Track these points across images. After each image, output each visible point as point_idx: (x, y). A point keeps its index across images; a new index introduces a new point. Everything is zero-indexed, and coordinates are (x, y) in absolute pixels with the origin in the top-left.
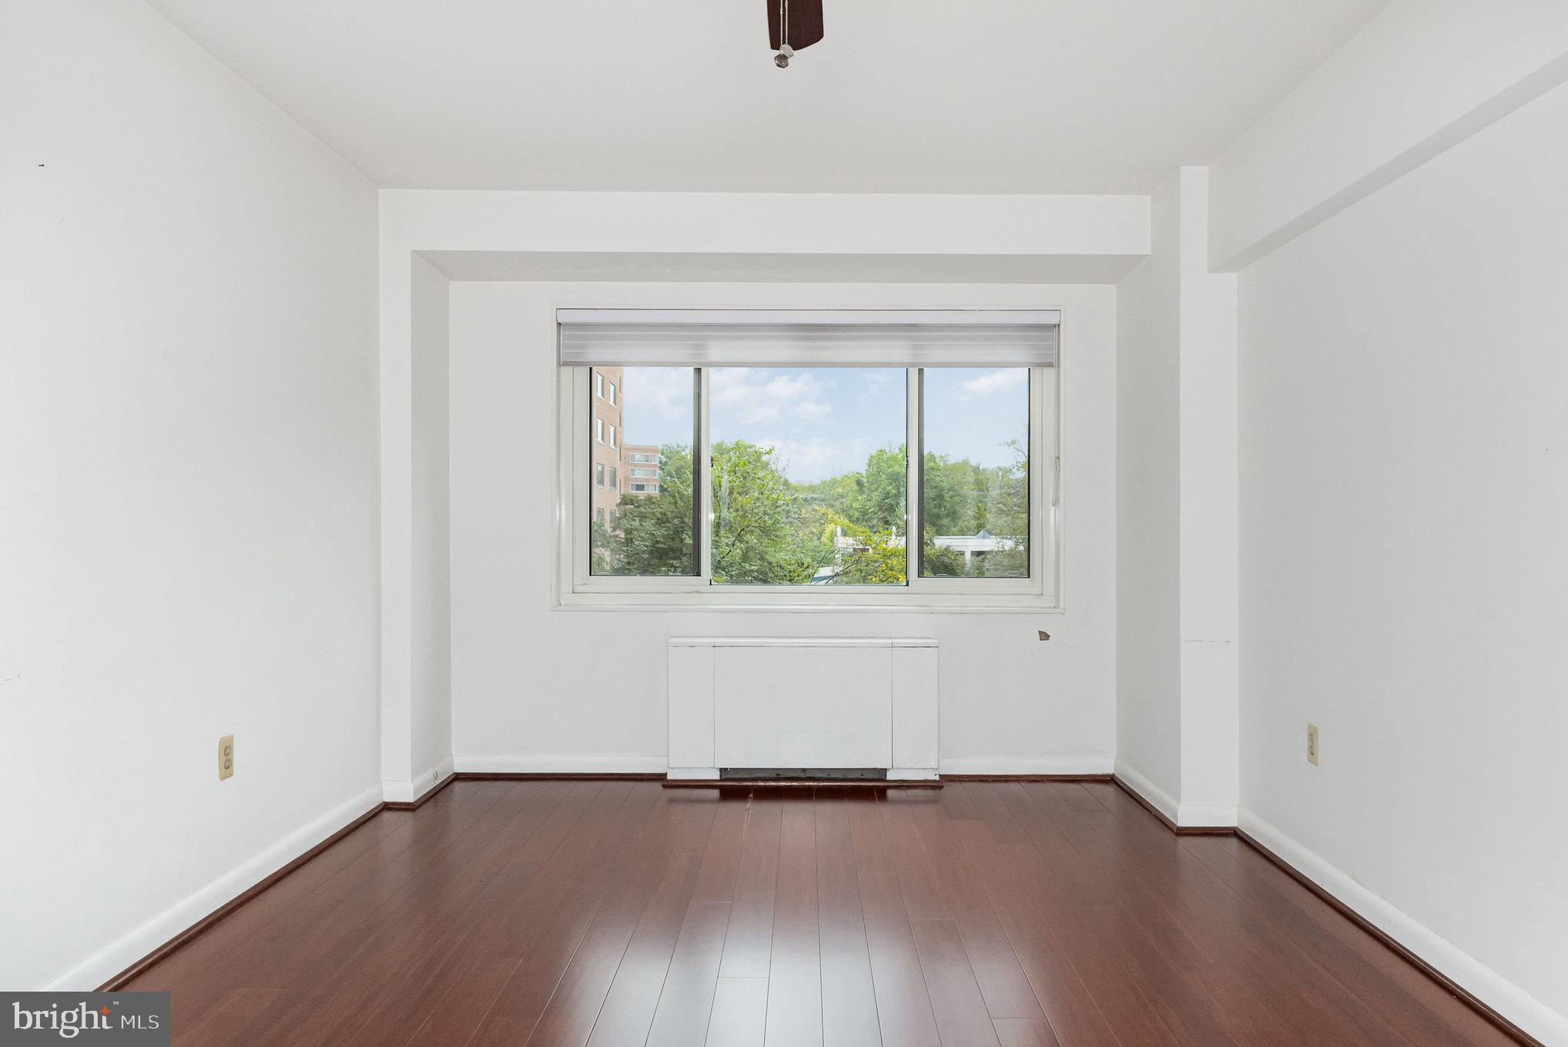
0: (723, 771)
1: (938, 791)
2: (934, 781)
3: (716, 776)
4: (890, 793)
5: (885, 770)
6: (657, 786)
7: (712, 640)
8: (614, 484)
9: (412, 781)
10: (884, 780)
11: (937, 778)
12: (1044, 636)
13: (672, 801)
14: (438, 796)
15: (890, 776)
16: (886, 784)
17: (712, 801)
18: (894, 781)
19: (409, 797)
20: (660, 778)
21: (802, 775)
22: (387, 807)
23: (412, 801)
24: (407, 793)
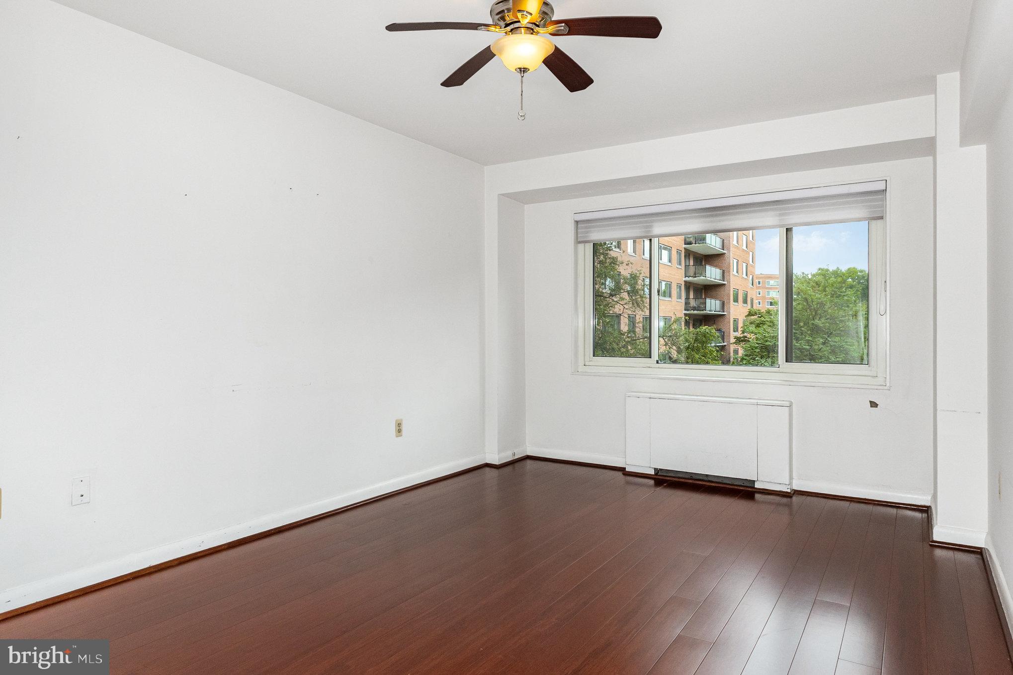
0: (655, 469)
1: (789, 499)
2: (787, 492)
3: (652, 472)
4: (757, 496)
5: (754, 481)
6: (620, 474)
7: (649, 395)
8: (745, 301)
9: (498, 454)
10: (754, 487)
11: (789, 491)
12: (874, 404)
13: (628, 483)
14: (517, 465)
15: (757, 485)
16: (754, 490)
17: (649, 486)
18: (759, 489)
19: (496, 462)
20: (622, 470)
21: (705, 478)
22: (487, 465)
23: (497, 464)
24: (495, 460)
